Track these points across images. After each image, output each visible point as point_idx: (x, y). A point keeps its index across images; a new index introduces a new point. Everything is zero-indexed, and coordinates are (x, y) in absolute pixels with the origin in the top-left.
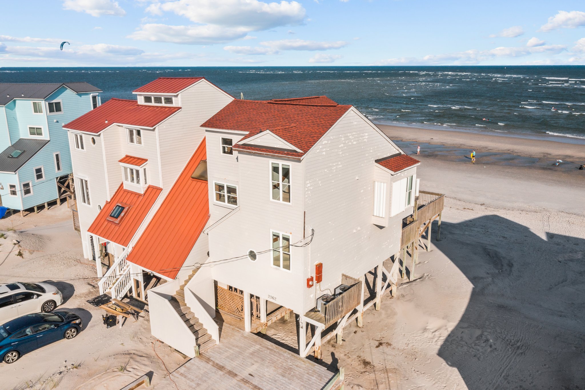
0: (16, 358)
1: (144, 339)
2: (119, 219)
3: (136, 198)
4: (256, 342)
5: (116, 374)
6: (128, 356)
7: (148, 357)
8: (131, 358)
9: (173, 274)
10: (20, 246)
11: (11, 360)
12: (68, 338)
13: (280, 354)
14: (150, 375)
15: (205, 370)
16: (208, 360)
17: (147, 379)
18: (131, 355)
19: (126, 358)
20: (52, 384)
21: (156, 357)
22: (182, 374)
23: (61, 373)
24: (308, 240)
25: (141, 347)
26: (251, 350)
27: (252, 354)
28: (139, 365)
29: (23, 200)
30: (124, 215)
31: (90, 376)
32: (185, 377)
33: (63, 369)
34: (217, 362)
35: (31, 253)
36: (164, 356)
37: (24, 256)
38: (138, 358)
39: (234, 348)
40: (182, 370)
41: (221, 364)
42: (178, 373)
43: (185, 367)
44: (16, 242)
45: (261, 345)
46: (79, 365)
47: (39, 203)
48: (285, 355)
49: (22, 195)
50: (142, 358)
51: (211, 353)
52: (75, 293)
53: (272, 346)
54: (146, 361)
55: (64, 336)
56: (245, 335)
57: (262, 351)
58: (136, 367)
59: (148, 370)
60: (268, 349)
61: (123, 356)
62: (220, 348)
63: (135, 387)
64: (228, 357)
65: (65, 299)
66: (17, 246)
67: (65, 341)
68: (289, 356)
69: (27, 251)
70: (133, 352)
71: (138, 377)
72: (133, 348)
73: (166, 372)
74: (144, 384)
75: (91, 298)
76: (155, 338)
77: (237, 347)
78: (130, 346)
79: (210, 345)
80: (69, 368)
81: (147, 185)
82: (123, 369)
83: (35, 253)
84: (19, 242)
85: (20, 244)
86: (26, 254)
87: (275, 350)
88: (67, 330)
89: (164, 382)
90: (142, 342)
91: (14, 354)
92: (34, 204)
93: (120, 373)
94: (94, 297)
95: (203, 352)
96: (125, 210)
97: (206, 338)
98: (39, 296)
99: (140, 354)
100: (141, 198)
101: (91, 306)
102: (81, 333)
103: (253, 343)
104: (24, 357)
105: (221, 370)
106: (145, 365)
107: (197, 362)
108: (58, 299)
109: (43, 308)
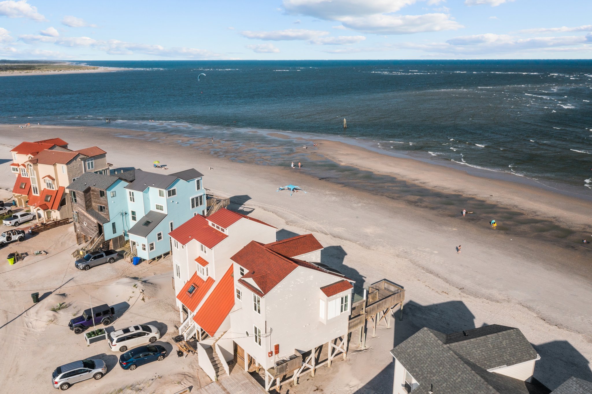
0: (135, 368)
1: (195, 367)
2: (192, 294)
3: (202, 283)
4: (247, 377)
5: (176, 385)
6: (184, 376)
7: (193, 377)
8: (185, 377)
9: (213, 334)
10: (143, 294)
11: (132, 369)
12: (159, 360)
13: (256, 387)
14: (190, 388)
15: (217, 389)
16: (220, 384)
17: (188, 390)
18: (186, 376)
19: (182, 377)
20: (148, 385)
21: (197, 378)
22: (206, 390)
23: (153, 379)
24: (268, 334)
25: (191, 371)
26: (243, 382)
27: (242, 385)
28: (187, 382)
29: (149, 254)
30: (195, 293)
31: (165, 383)
32: (207, 391)
33: (153, 378)
34: (224, 386)
35: (149, 299)
36: (201, 378)
37: (145, 300)
38: (188, 378)
39: (235, 380)
40: (207, 387)
41: (226, 388)
42: (204, 389)
43: (208, 386)
44: (142, 291)
45: (249, 380)
46: (161, 377)
47: (159, 255)
48: (259, 388)
49: (148, 251)
50: (190, 378)
51: (223, 381)
52: (167, 332)
53: (254, 382)
54: (191, 380)
55: (157, 359)
56: (244, 373)
57: (248, 384)
58: (186, 383)
59: (191, 385)
60: (252, 383)
61: (181, 375)
62: (228, 378)
63: (183, 393)
64: (230, 384)
65: (161, 335)
66: (142, 293)
67: (157, 361)
68: (260, 389)
69: (147, 297)
70: (187, 374)
71: (185, 388)
72: (188, 371)
73: (199, 387)
74: (187, 392)
75: (174, 336)
76: (200, 367)
77: (237, 379)
78: (187, 370)
79: (224, 376)
80: (157, 377)
81: (208, 277)
82: (179, 383)
83: (151, 299)
84: (143, 291)
85: (144, 292)
86: (146, 299)
87: (255, 384)
88: (159, 356)
89: (197, 392)
90: (193, 368)
91: (134, 366)
92: (156, 256)
93: (177, 385)
94: (176, 336)
95: (220, 379)
96: (195, 289)
97: (222, 372)
98: (148, 334)
99: (190, 375)
100: (204, 283)
101: (173, 341)
102: (166, 358)
103: (246, 378)
104: (138, 368)
105: (224, 391)
106: (190, 382)
107: (215, 385)
108: (157, 336)
109: (150, 341)
